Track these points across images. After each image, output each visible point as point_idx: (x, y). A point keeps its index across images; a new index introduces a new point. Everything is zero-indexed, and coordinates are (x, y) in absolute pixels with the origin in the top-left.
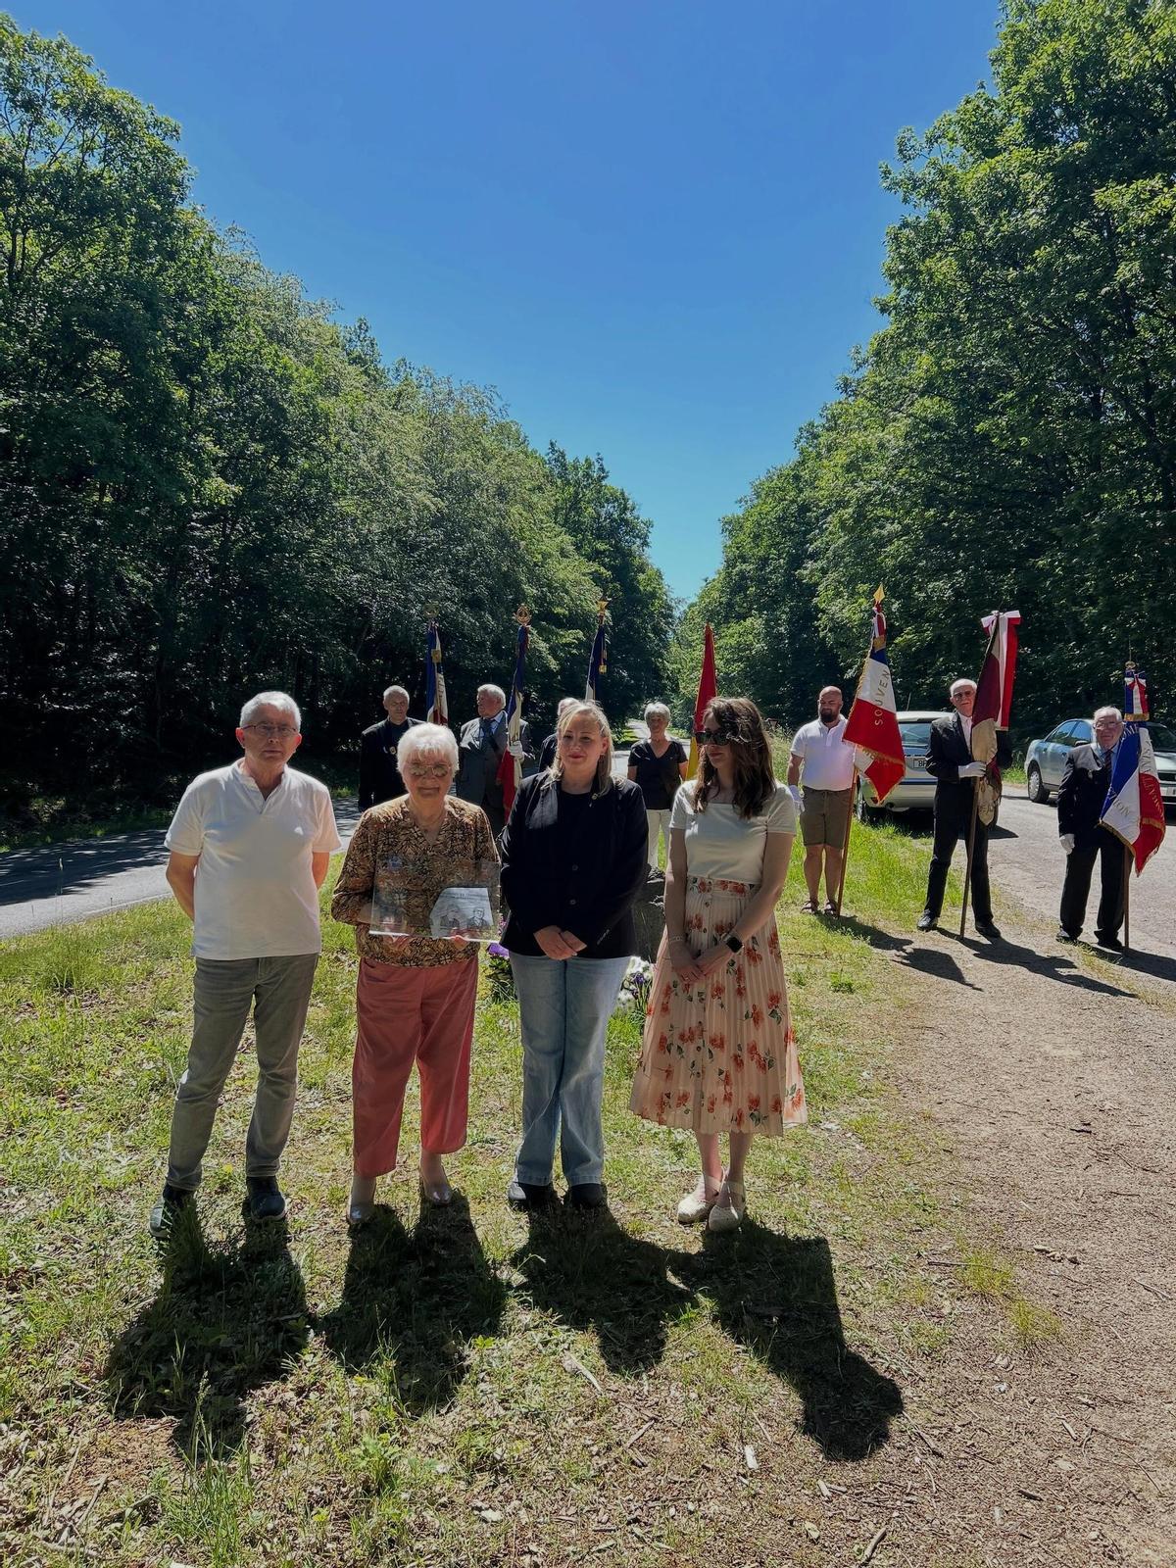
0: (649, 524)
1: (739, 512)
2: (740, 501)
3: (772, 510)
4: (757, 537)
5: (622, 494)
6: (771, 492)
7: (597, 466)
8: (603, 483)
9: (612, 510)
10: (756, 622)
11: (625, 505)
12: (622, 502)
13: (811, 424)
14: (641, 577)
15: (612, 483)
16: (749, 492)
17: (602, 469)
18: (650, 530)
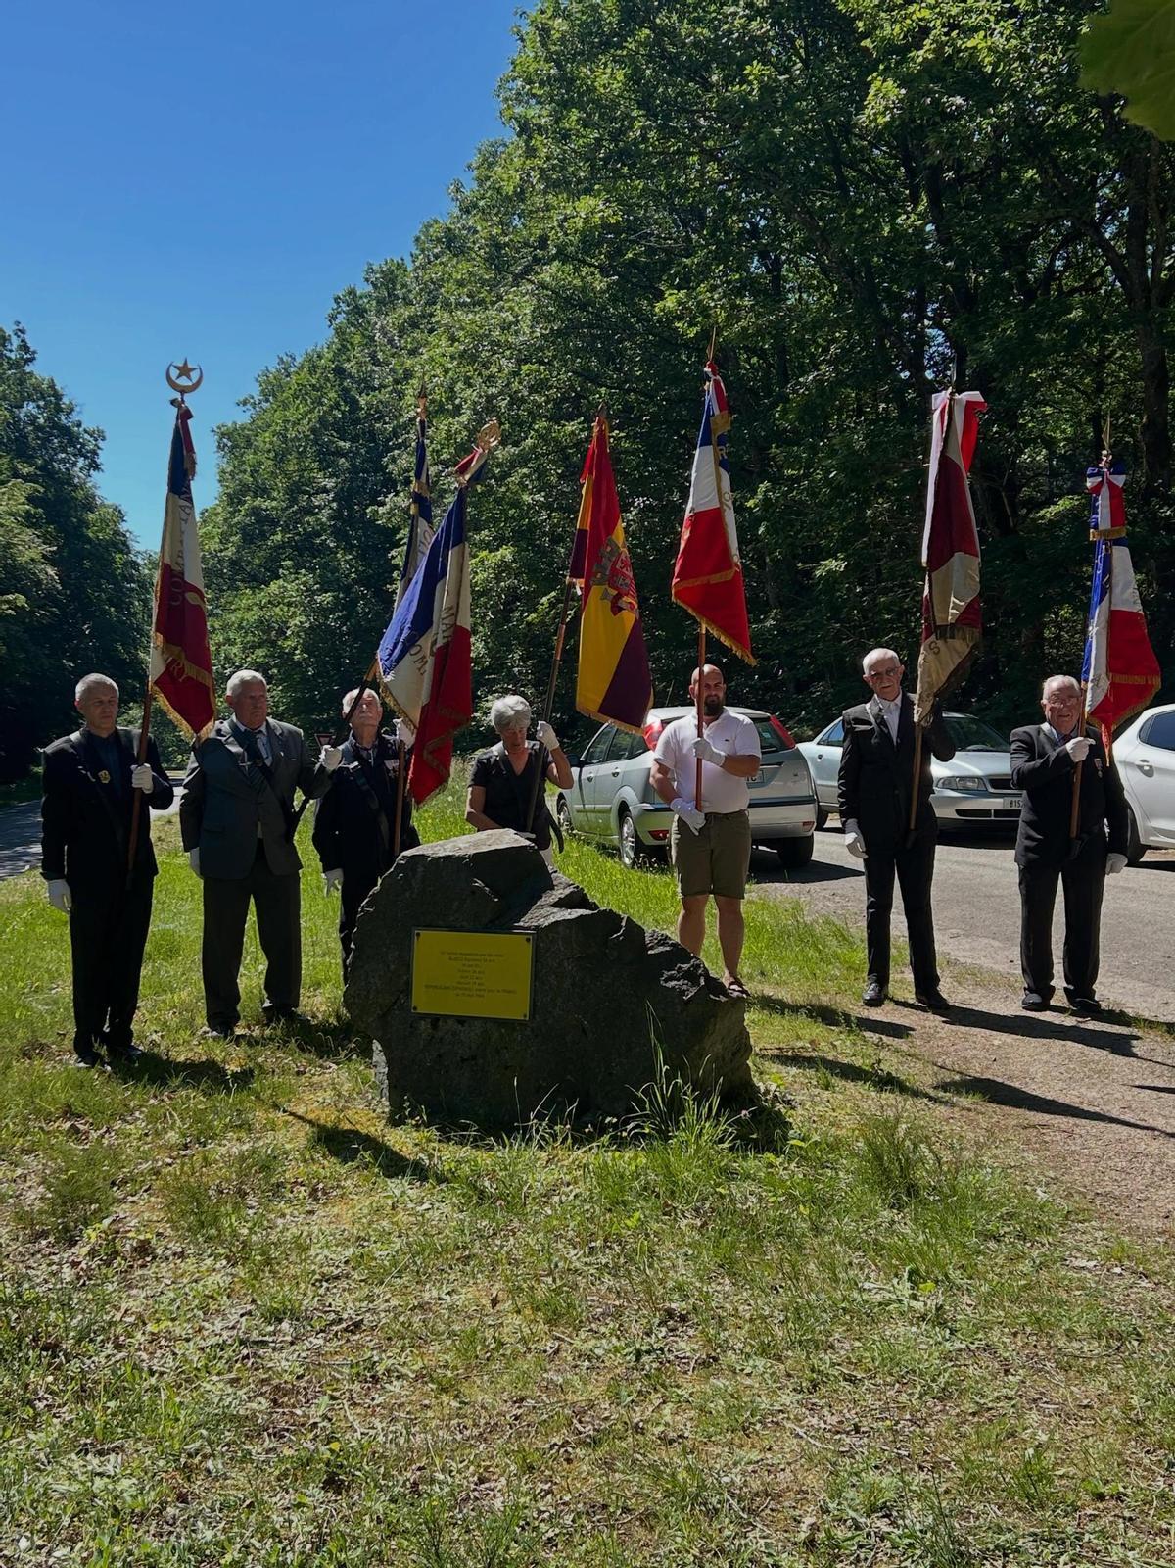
0: (99, 435)
1: (243, 418)
2: (245, 403)
3: (302, 418)
4: (280, 458)
5: (52, 386)
6: (301, 393)
7: (15, 342)
8: (28, 369)
9: (35, 411)
10: (288, 586)
11: (57, 404)
12: (51, 398)
13: (352, 292)
14: (91, 517)
15: (39, 370)
16: (255, 391)
17: (24, 347)
18: (101, 444)
